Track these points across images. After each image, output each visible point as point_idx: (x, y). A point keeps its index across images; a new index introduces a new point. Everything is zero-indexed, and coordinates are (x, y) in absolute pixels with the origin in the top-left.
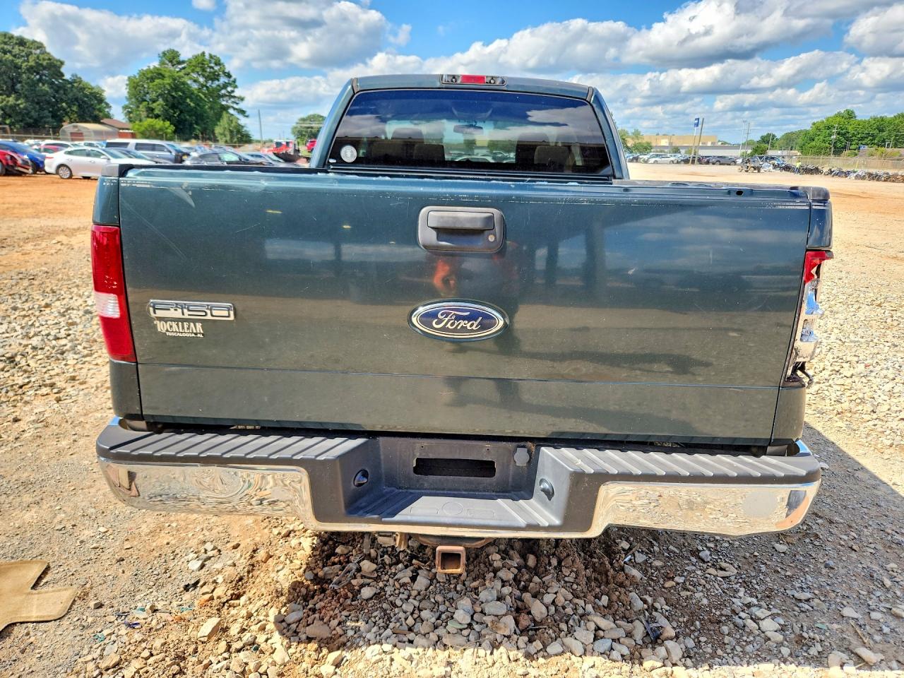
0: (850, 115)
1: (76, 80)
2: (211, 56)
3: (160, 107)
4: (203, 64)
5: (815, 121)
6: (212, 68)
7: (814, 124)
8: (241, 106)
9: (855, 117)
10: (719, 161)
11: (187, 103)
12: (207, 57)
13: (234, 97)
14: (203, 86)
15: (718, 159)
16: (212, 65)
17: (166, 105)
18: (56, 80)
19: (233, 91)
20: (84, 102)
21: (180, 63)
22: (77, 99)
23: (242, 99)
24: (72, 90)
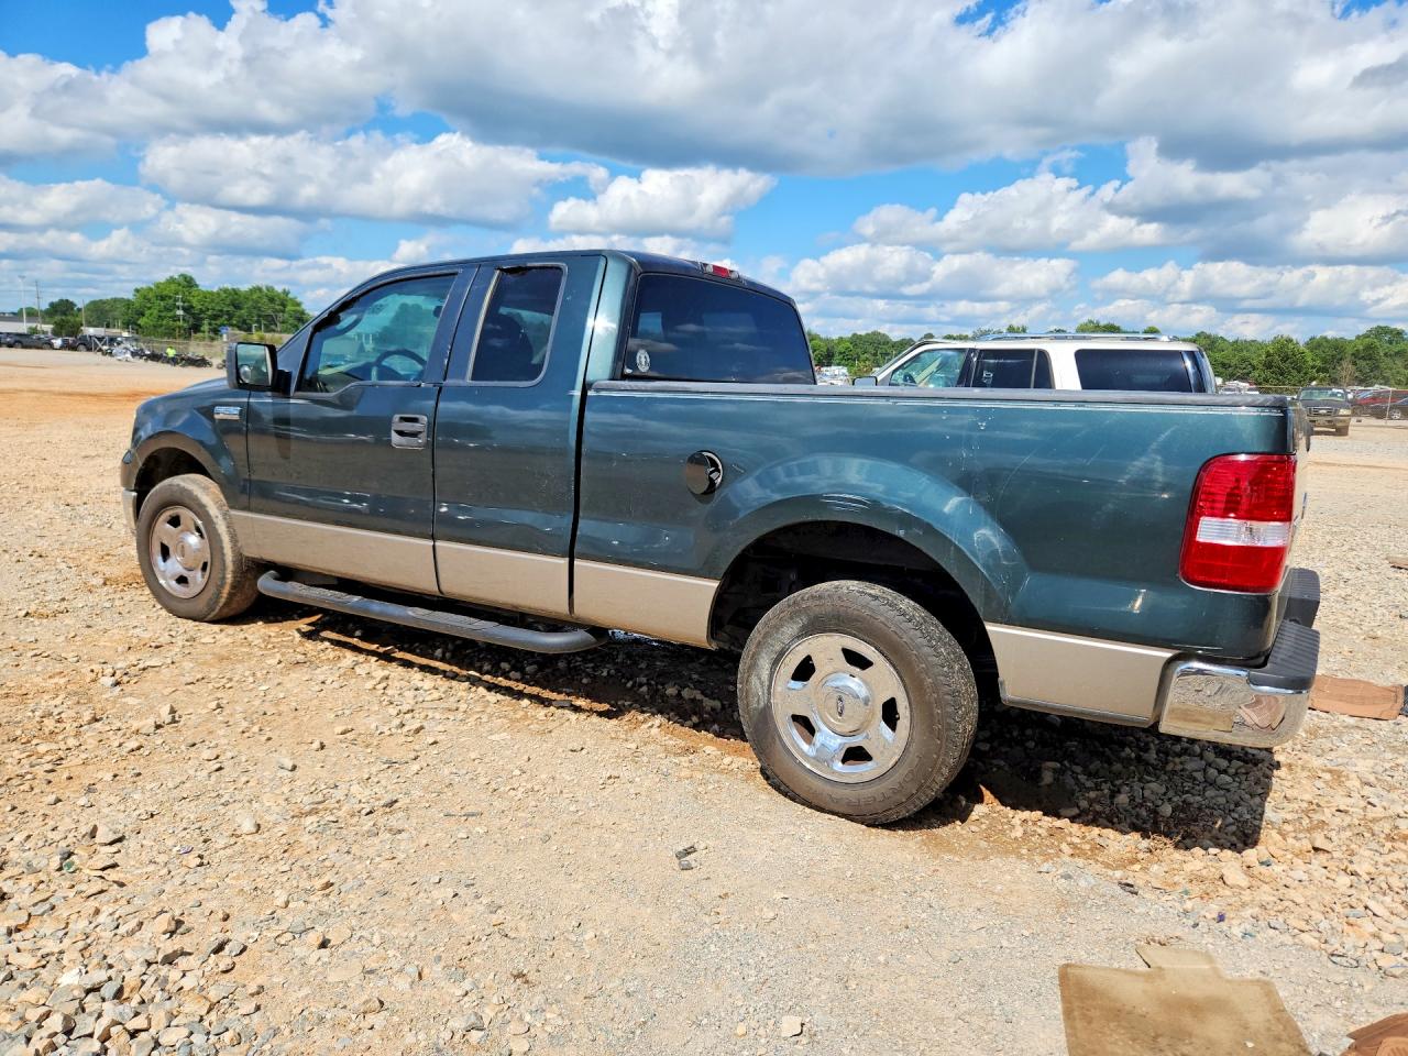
0: (189, 282)
5: (139, 286)
7: (137, 291)
9: (197, 286)
10: (19, 342)
15: (18, 338)
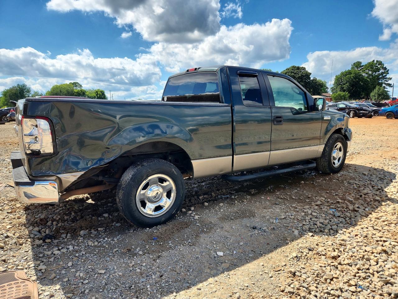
1: (315, 80)
2: (377, 61)
3: (346, 86)
4: (372, 65)
6: (377, 66)
8: (390, 82)
11: (360, 83)
12: (375, 62)
13: (386, 78)
14: (370, 75)
16: (377, 65)
17: (349, 85)
18: (307, 80)
19: (386, 76)
20: (316, 88)
21: (361, 67)
22: (313, 87)
23: (391, 79)
24: (312, 84)
